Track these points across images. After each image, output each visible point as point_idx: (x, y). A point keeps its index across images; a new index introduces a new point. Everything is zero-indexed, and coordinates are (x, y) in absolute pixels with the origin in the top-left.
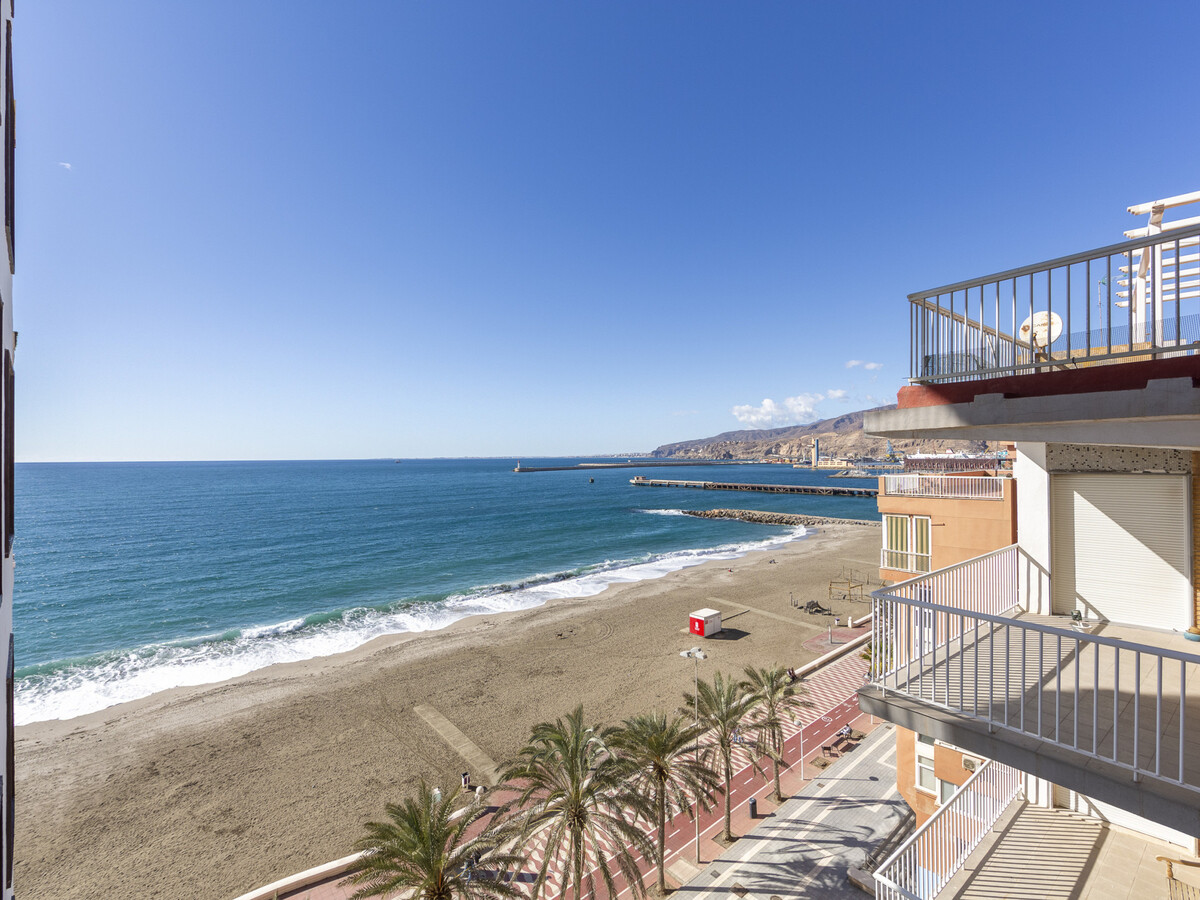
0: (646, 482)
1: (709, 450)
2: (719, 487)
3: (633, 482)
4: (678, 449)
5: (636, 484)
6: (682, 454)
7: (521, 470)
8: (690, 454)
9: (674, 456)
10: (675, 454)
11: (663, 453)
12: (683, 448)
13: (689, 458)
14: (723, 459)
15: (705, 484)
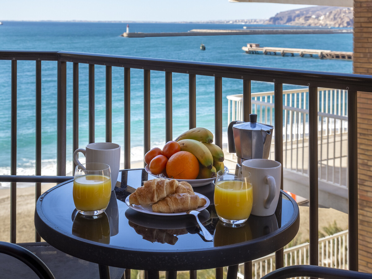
0: (259, 50)
1: (332, 17)
2: (337, 57)
3: (246, 49)
4: (298, 16)
5: (250, 52)
6: (301, 20)
7: (131, 36)
8: (310, 21)
9: (292, 24)
10: (294, 20)
11: (282, 20)
12: (303, 14)
13: (310, 25)
14: (346, 27)
15: (322, 53)
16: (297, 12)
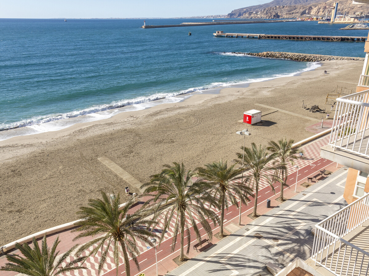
0: (223, 35)
1: (265, 12)
2: (268, 37)
3: (215, 34)
4: (245, 12)
5: (217, 36)
6: (247, 15)
7: (146, 27)
8: (252, 15)
9: (242, 17)
10: (242, 15)
11: (235, 15)
12: (248, 11)
13: (252, 18)
14: (273, 18)
15: (260, 35)
16: (245, 10)
